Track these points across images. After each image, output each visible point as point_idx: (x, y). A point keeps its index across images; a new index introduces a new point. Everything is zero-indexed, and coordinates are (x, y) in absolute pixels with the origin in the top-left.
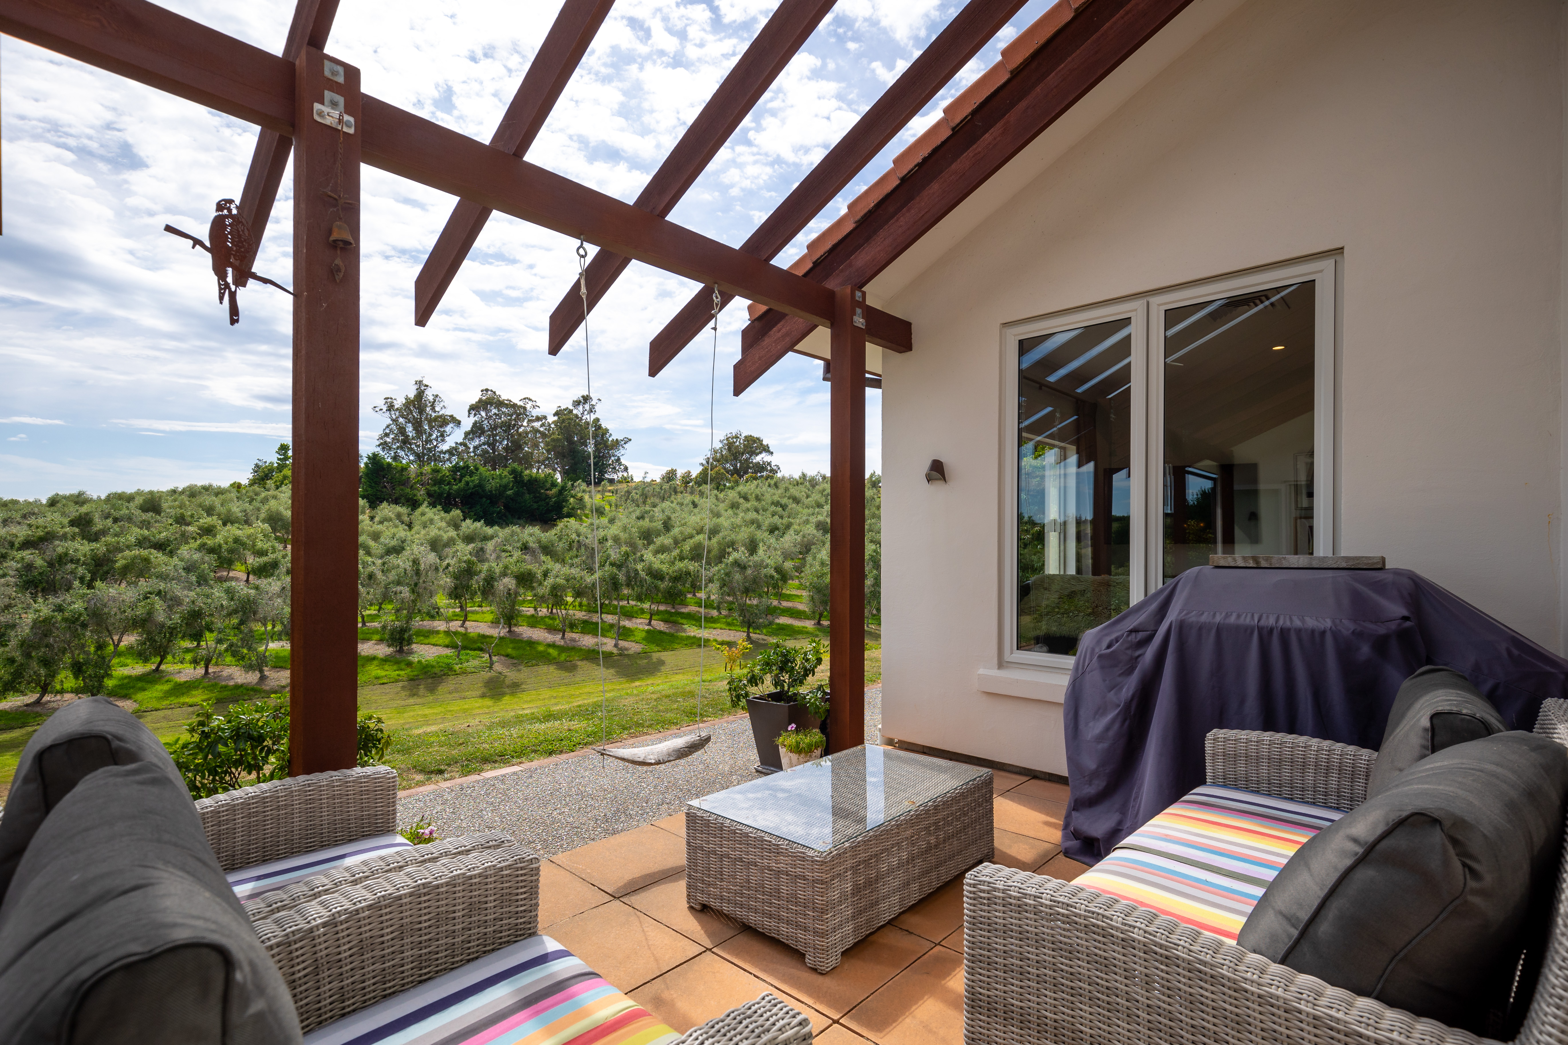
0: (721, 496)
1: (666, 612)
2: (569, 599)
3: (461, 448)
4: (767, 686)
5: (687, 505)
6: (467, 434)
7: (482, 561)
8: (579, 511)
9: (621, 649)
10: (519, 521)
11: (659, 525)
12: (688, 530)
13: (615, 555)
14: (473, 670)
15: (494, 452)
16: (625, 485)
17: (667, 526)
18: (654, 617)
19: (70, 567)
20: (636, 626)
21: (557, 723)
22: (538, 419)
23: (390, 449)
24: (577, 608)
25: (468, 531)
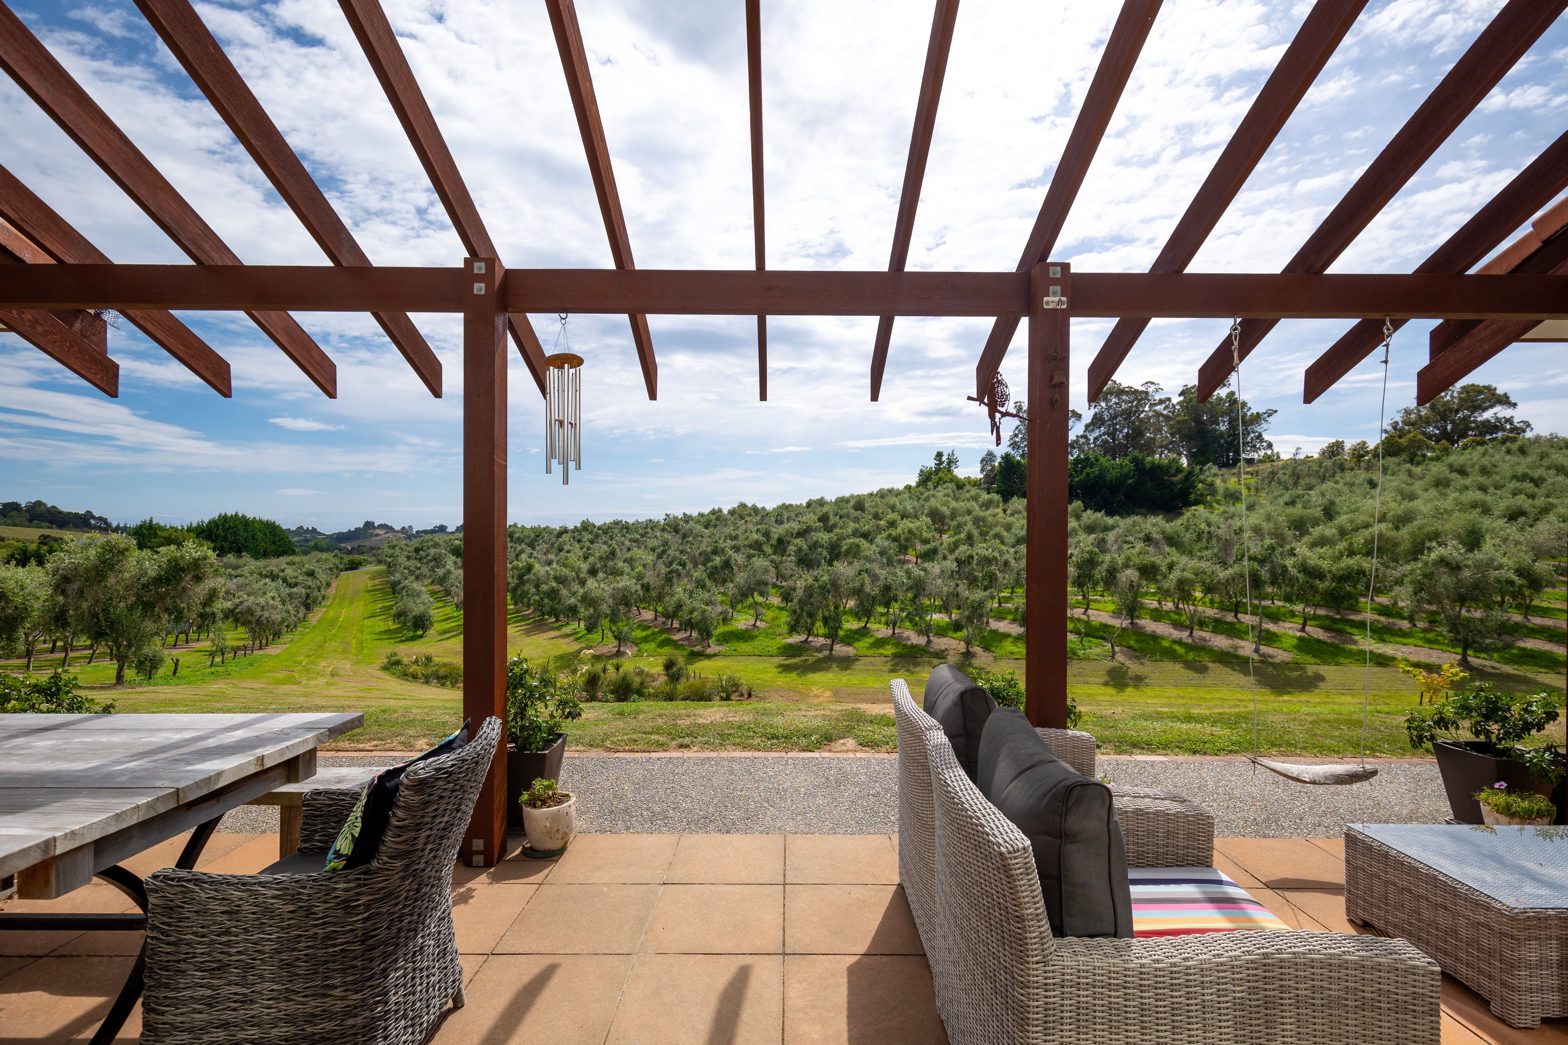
0: (1418, 470)
1: (1327, 617)
2: (1198, 594)
3: (1082, 440)
4: (1464, 733)
5: (1361, 485)
6: (1087, 426)
7: (1104, 551)
8: (1209, 498)
9: (1263, 655)
10: (1140, 510)
11: (1318, 512)
12: (1361, 518)
13: (1255, 548)
14: (1096, 657)
15: (1114, 441)
16: (1268, 465)
17: (1329, 513)
18: (1309, 622)
19: (820, 550)
20: (1283, 631)
21: (1199, 726)
22: (1161, 402)
23: (1019, 447)
24: (1208, 604)
25: (1089, 522)
